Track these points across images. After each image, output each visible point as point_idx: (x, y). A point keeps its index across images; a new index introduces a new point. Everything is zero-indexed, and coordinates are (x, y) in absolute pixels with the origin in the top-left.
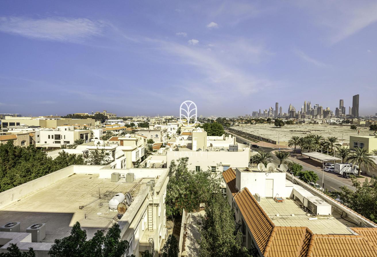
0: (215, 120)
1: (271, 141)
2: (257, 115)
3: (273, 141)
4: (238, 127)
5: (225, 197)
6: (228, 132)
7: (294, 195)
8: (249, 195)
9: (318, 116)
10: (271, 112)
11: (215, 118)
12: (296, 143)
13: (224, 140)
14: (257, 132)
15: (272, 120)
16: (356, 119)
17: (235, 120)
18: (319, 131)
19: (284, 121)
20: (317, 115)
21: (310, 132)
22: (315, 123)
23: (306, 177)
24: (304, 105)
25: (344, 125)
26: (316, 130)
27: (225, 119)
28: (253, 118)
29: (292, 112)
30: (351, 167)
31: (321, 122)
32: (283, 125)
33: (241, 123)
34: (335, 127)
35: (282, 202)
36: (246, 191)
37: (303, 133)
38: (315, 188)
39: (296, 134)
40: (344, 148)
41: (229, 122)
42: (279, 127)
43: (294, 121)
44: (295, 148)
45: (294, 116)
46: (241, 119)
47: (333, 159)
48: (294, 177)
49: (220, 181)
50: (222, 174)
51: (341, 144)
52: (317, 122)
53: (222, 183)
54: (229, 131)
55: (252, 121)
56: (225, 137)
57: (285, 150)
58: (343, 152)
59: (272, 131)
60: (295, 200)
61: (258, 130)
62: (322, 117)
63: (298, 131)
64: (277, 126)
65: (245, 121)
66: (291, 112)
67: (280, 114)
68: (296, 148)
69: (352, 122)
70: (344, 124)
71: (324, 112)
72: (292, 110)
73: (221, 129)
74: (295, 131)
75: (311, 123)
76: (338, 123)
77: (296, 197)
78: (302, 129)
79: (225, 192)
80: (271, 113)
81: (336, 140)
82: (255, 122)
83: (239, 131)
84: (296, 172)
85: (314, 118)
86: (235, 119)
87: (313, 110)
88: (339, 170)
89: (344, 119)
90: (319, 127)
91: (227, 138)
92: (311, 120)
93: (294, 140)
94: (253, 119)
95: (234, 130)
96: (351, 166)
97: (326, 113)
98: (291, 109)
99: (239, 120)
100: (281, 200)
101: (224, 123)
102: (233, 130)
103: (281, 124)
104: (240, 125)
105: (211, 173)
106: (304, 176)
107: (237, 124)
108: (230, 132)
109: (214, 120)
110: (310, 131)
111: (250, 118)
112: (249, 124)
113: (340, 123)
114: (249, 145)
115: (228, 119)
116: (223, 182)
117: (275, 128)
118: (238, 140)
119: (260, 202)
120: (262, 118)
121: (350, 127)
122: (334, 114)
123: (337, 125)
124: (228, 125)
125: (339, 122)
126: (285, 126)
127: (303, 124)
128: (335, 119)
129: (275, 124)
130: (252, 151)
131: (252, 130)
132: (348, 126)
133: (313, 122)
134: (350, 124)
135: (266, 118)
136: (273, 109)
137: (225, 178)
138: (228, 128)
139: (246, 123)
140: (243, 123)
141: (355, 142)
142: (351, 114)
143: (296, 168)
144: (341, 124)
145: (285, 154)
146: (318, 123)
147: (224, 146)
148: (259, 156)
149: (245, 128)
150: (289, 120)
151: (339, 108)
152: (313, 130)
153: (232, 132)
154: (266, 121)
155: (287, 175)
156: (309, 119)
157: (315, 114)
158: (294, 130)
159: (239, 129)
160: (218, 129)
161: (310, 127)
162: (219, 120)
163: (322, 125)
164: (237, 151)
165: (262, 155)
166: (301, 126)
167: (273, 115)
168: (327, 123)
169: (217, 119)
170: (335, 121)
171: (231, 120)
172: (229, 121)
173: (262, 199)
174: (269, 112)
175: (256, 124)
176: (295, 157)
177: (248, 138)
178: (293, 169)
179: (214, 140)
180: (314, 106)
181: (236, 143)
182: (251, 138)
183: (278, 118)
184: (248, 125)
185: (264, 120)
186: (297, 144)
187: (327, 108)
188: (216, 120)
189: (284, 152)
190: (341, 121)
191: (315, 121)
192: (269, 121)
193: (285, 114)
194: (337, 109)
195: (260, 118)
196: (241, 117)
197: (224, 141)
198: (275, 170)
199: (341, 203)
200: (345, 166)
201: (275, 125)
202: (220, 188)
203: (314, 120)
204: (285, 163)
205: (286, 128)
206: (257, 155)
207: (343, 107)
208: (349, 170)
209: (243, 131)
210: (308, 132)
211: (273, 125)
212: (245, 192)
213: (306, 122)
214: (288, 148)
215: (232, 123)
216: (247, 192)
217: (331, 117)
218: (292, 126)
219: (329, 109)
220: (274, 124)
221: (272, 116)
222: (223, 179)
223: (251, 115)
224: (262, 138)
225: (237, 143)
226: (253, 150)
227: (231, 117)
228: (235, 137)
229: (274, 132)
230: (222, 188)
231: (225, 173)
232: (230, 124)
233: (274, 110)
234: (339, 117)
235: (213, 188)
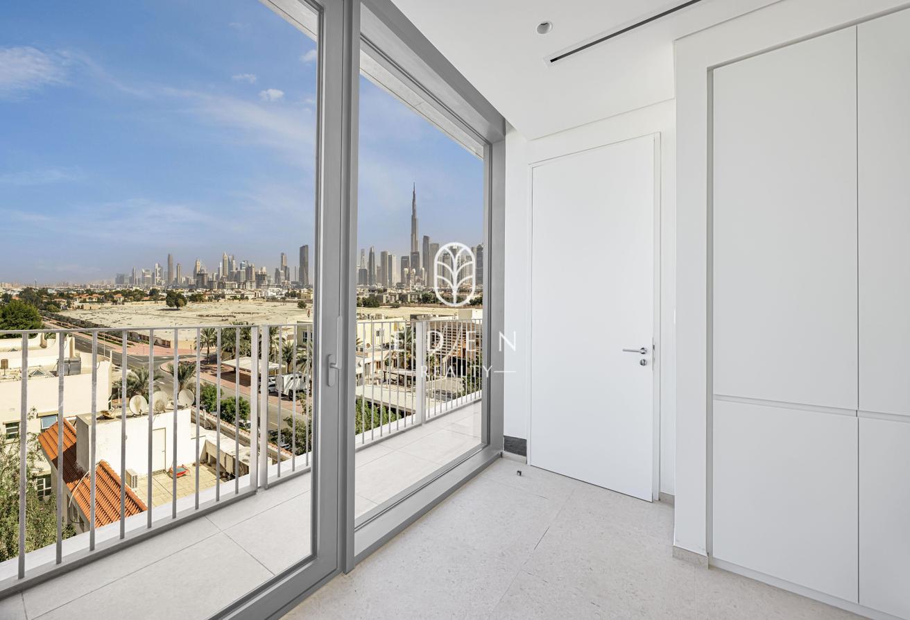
0: (15, 294)
1: (160, 342)
2: (126, 281)
3: (164, 341)
4: (79, 311)
5: (46, 498)
6: (52, 325)
7: (207, 454)
8: (111, 477)
9: (248, 284)
10: (158, 274)
11: (15, 292)
12: (210, 341)
13: (43, 346)
14: (129, 322)
15: (160, 294)
16: (305, 290)
17: (71, 294)
18: (250, 313)
19: (185, 294)
20: (246, 281)
21: (235, 317)
22: (243, 298)
23: (229, 411)
24: (224, 260)
25: (289, 301)
26: (244, 313)
27: (43, 292)
28: (118, 289)
29: (200, 276)
30: (299, 379)
31: (253, 296)
32: (184, 304)
33: (88, 300)
34: (275, 306)
35: (185, 475)
36: (103, 469)
37: (223, 320)
38: (245, 430)
39: (210, 321)
40: (289, 343)
41: (58, 300)
42: (175, 307)
43: (205, 294)
44: (208, 352)
45: (206, 284)
46: (88, 291)
47: (274, 367)
48: (207, 416)
49: (32, 459)
50: (37, 440)
51: (285, 337)
52: (245, 296)
53: (37, 464)
54: (55, 322)
55: (116, 297)
56: (46, 339)
57: (188, 360)
58: (287, 352)
59: (160, 319)
60: (210, 465)
61: (129, 316)
62: (254, 284)
63: (213, 316)
64: (171, 305)
65: (99, 296)
66: (198, 275)
67: (176, 279)
68: (211, 352)
69: (299, 296)
70: (287, 299)
71: (257, 275)
72: (201, 270)
73: (32, 320)
74: (207, 316)
75: (235, 298)
76: (279, 297)
77: (211, 456)
78: (221, 312)
79: (48, 484)
80: (158, 278)
81: (278, 331)
82: (122, 299)
83: (82, 322)
84: (211, 404)
85: (241, 287)
86: (73, 292)
87: (239, 272)
88: (283, 386)
89: (289, 290)
90: (249, 305)
91: (49, 341)
92: (236, 292)
93: (205, 336)
94: (117, 292)
95: (70, 320)
96: (300, 377)
97: (261, 278)
98: (198, 269)
99: (83, 293)
100: (183, 470)
101: (42, 303)
102: (68, 320)
103: (180, 301)
104: (87, 306)
105: (3, 442)
106: (226, 410)
107: (77, 303)
108: (59, 324)
109: (11, 296)
110: (235, 315)
111: (110, 290)
112: (108, 305)
113: (282, 298)
114: (108, 354)
115: (54, 292)
116: (40, 459)
117: (168, 312)
118: (82, 346)
119: (135, 489)
120: (138, 288)
121: (296, 304)
122: (273, 279)
123: (278, 301)
124: (52, 306)
125: (281, 294)
126: (187, 305)
127: (222, 300)
128: (275, 289)
129: (167, 302)
130: (116, 370)
131: (116, 317)
132: (294, 302)
133: (239, 296)
134: (296, 299)
135: (147, 288)
136: (162, 269)
137: (47, 448)
138: (53, 315)
139: (100, 301)
140: (94, 300)
141: (305, 331)
142: (297, 280)
143: (211, 396)
144: (283, 300)
145: (190, 368)
146: (247, 298)
147: (43, 364)
148: (133, 380)
149: (98, 315)
150: (195, 293)
151: (280, 270)
152: (239, 313)
153: (63, 326)
154: (147, 296)
155: (193, 414)
156: (232, 289)
157: (242, 281)
158: (205, 313)
159: (82, 316)
160: (24, 320)
161: (236, 306)
162: (26, 294)
163: (255, 302)
164: (80, 373)
165: (140, 375)
166: (217, 304)
167: (163, 282)
168: (262, 297)
169: (21, 293)
170: (275, 294)
171: (61, 295)
172: (56, 297)
173: (142, 479)
174: (153, 274)
175: (126, 303)
176: (209, 372)
177: (106, 337)
178: (206, 398)
179: (14, 350)
180: (241, 265)
181: (75, 352)
182: (115, 338)
183: (173, 287)
184: (106, 305)
185: (142, 294)
186: (212, 343)
187: (262, 269)
188: (20, 295)
189: (187, 363)
190: (284, 293)
191: (243, 295)
192: (153, 295)
193: (187, 279)
194: (277, 270)
195: (134, 288)
196: (89, 287)
197: (44, 350)
198: (169, 406)
199: (287, 450)
200: (292, 379)
201: (167, 304)
202: (34, 478)
203: (240, 292)
204: (190, 387)
205: (191, 310)
206: (130, 376)
207: (286, 267)
208: (297, 384)
209: (94, 322)
210: (230, 316)
211: (163, 304)
212: (102, 473)
213: (227, 297)
214: (195, 353)
215: (63, 302)
216: (106, 471)
217: (268, 285)
218: (202, 305)
219: (264, 270)
220: (165, 302)
221: (161, 286)
222: (40, 453)
223: (113, 281)
224: (140, 336)
225: (78, 352)
226: (119, 366)
227: (62, 288)
228: (74, 339)
229: (167, 319)
230: (39, 477)
231: (45, 434)
232: (58, 305)
233: (166, 270)
234: (280, 286)
235: (11, 482)
